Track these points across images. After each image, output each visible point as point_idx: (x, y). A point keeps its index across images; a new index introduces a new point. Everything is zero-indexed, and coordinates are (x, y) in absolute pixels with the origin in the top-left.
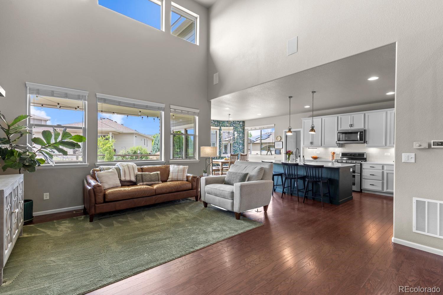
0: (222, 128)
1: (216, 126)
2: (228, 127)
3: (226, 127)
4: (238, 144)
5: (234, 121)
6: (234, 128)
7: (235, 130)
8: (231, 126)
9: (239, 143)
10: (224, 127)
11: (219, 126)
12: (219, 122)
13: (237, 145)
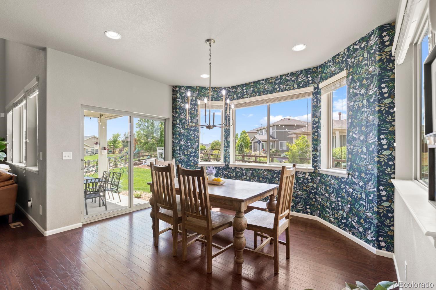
0: (321, 85)
1: (303, 87)
2: (334, 75)
3: (330, 77)
4: (364, 129)
5: (348, 49)
6: (351, 70)
7: (352, 79)
8: (341, 70)
9: (367, 127)
10: (326, 79)
11: (313, 82)
12: (315, 72)
13: (361, 132)
